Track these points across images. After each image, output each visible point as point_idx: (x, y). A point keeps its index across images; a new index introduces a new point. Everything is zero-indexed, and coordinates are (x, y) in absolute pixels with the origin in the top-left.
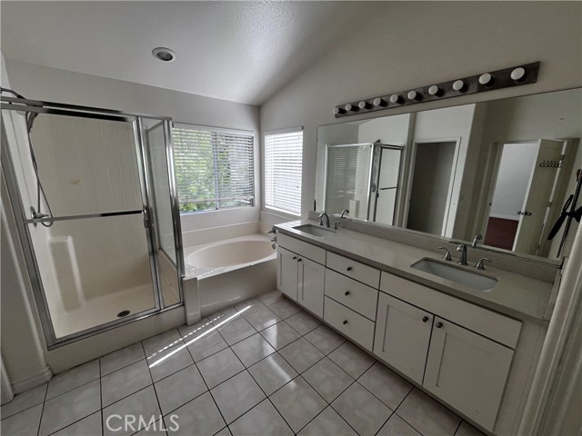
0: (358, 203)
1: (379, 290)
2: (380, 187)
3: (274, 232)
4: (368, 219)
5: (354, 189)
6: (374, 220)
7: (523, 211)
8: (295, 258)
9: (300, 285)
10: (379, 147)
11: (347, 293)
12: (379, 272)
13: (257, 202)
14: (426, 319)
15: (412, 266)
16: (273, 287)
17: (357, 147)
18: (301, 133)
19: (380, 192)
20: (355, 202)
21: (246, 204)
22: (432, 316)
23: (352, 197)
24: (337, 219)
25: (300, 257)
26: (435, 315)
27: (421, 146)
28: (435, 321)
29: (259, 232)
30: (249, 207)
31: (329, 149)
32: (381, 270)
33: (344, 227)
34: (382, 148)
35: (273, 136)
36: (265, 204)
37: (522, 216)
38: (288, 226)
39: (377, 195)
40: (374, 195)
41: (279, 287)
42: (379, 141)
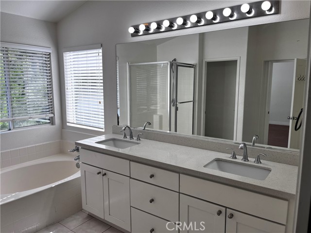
0: (161, 117)
1: (179, 193)
2: (179, 101)
3: (78, 150)
4: (170, 130)
5: (156, 104)
6: (176, 131)
7: (291, 116)
8: (99, 173)
9: (107, 203)
10: (175, 66)
11: (152, 201)
12: (178, 175)
13: (57, 120)
14: (219, 213)
15: (205, 166)
16: (78, 208)
17: (156, 65)
18: (101, 51)
19: (179, 105)
20: (158, 117)
21: (46, 123)
22: (224, 209)
23: (155, 112)
24: (140, 131)
25: (104, 171)
26: (226, 208)
27: (210, 65)
28: (226, 213)
29: (61, 151)
30: (49, 126)
31: (130, 67)
32: (179, 173)
33: (146, 138)
34: (178, 66)
35: (72, 53)
36: (66, 122)
37: (291, 121)
38: (91, 142)
39: (177, 109)
40: (173, 109)
41: (84, 207)
42: (175, 60)
